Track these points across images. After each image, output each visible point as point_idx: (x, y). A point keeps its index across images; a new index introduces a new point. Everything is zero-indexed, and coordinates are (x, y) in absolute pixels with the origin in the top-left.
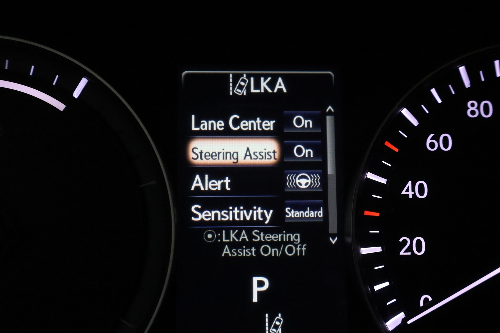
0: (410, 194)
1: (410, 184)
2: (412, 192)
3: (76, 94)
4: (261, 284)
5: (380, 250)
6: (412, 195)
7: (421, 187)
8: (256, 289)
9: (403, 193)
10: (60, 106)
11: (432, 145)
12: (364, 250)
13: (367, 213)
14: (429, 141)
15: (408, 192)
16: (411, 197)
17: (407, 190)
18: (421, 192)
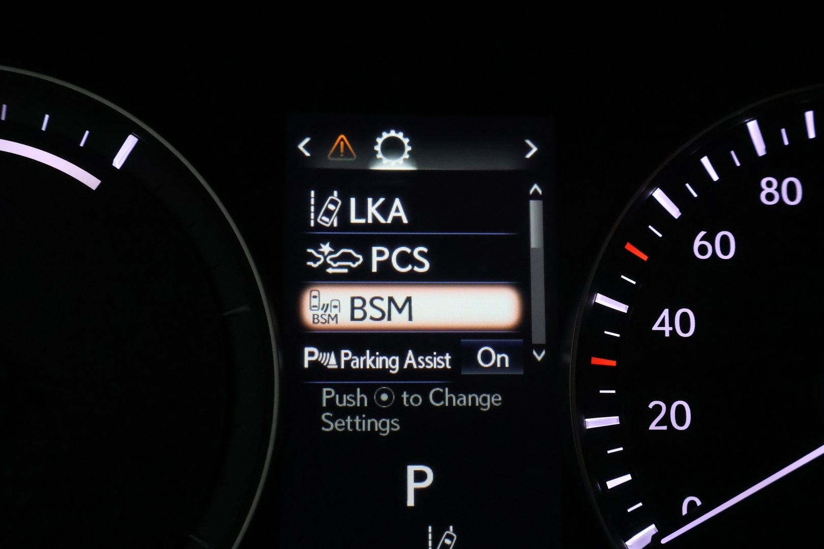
0: (667, 329)
1: (666, 313)
2: (670, 326)
3: (119, 161)
4: (420, 476)
5: (617, 422)
6: (670, 331)
7: (685, 319)
8: (412, 485)
9: (656, 328)
10: (92, 182)
11: (703, 250)
12: (591, 422)
13: (596, 361)
14: (697, 243)
15: (664, 326)
16: (667, 335)
17: (662, 324)
18: (685, 327)
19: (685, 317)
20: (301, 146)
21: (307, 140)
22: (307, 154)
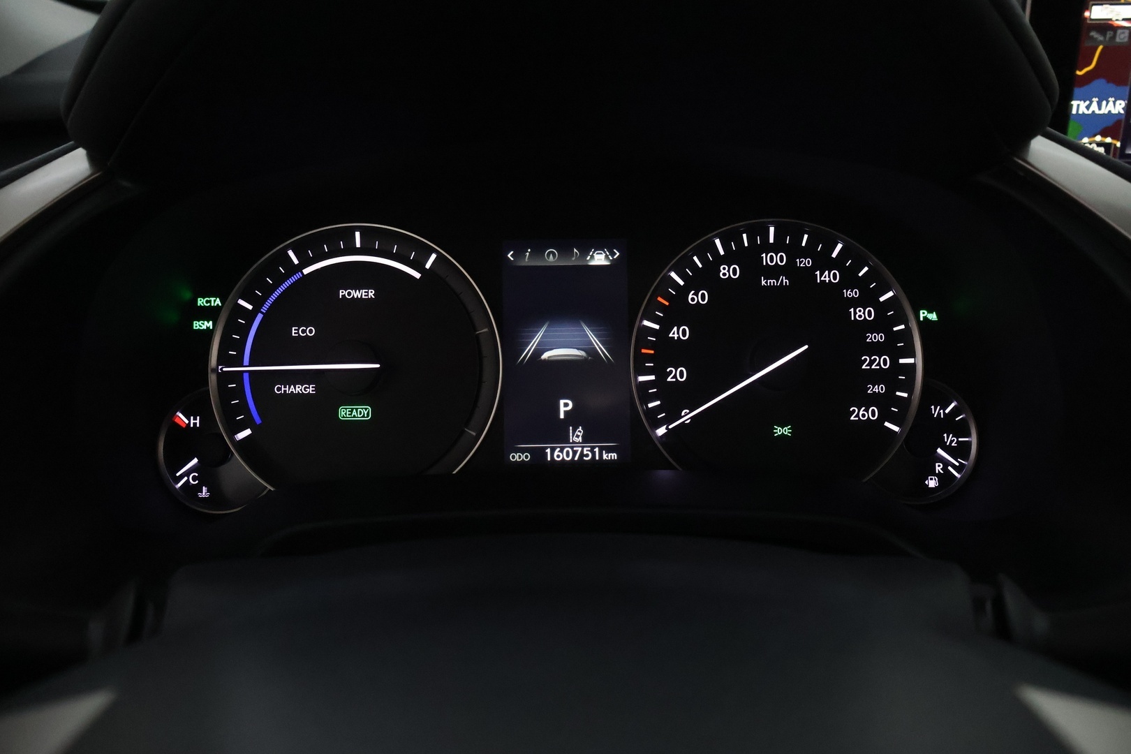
0: (676, 336)
1: (675, 329)
3: (428, 266)
4: (566, 405)
5: (654, 378)
7: (684, 331)
8: (562, 409)
9: (671, 335)
10: (417, 275)
11: (693, 299)
12: (642, 378)
13: (644, 351)
14: (690, 296)
16: (676, 338)
17: (674, 334)
18: (684, 334)
19: (684, 330)
20: (509, 256)
21: (512, 252)
22: (512, 259)
